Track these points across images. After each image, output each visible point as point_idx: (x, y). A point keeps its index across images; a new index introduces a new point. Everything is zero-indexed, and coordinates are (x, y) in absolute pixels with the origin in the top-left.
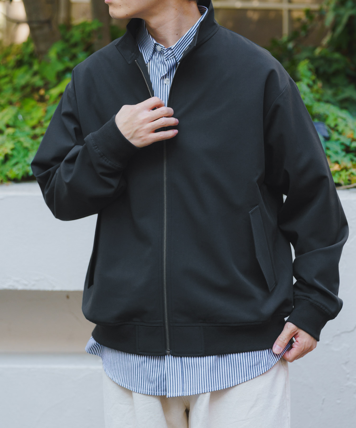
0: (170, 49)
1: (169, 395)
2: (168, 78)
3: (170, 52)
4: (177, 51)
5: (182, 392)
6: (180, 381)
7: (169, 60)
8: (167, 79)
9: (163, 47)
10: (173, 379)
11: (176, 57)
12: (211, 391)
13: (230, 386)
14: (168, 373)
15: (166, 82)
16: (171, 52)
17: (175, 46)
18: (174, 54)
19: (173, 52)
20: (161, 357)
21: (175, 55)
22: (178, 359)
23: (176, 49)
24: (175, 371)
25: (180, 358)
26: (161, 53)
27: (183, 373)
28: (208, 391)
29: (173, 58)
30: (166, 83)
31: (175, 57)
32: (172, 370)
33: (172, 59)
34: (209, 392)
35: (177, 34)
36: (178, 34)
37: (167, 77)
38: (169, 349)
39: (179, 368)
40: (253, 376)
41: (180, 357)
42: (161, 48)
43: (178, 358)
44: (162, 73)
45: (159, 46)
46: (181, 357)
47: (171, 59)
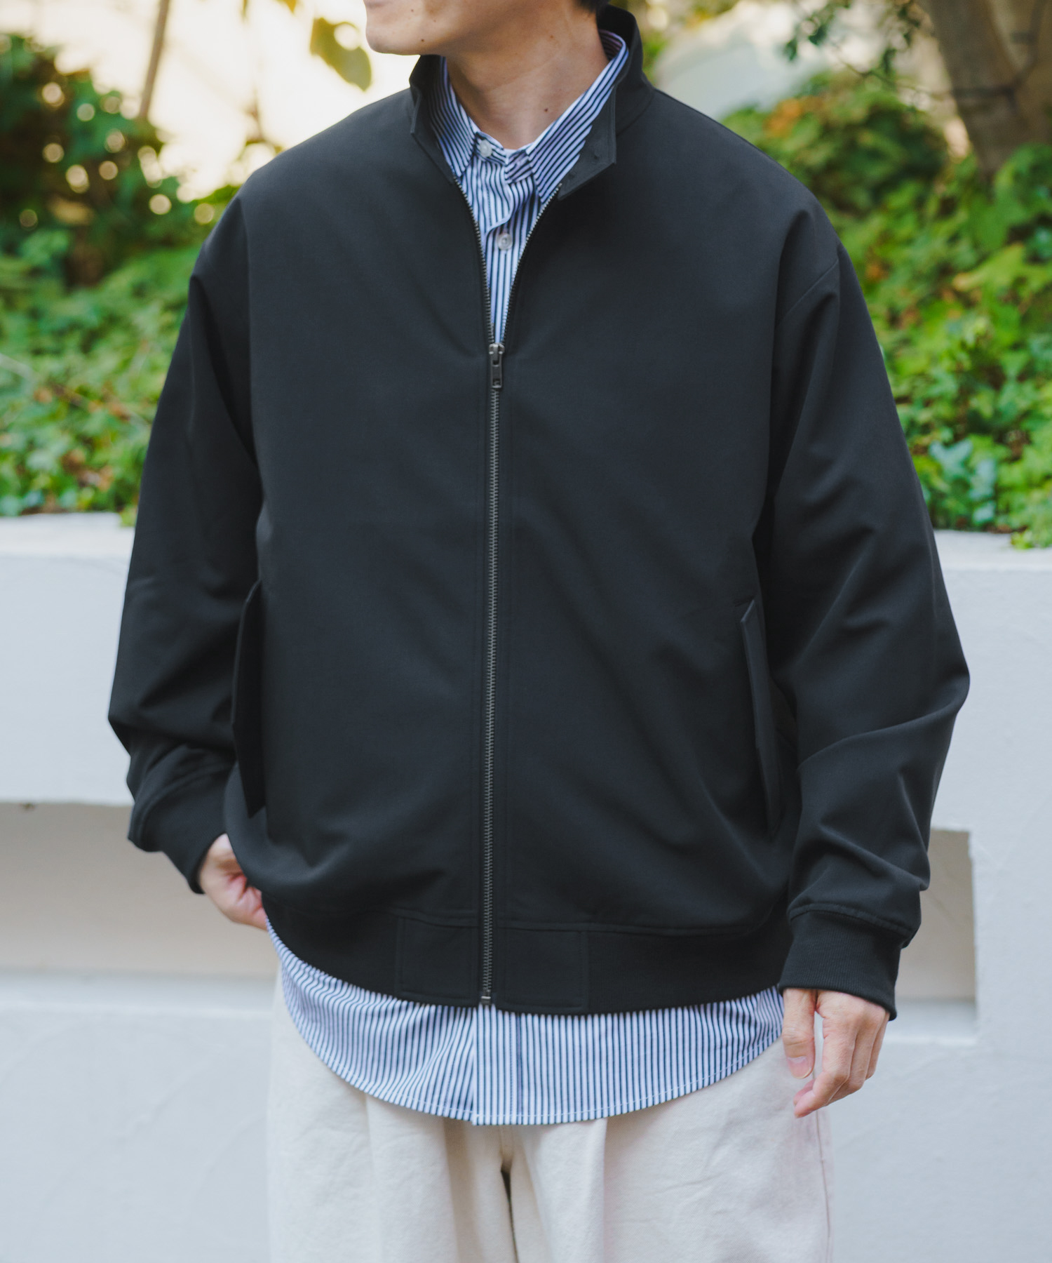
0: (523, 153)
1: (477, 1117)
2: (508, 233)
3: (520, 162)
4: (539, 159)
5: (518, 1114)
6: (511, 1080)
7: (516, 184)
8: (505, 235)
9: (497, 147)
10: (491, 1073)
11: (536, 176)
12: (606, 1115)
14: (478, 1056)
15: (502, 243)
16: (524, 161)
17: (537, 147)
18: (530, 169)
19: (528, 162)
20: (459, 1009)
21: (534, 170)
22: (510, 1019)
23: (538, 153)
24: (498, 1051)
25: (516, 1018)
26: (493, 162)
27: (522, 1059)
28: (599, 1115)
29: (526, 179)
30: (501, 248)
31: (532, 176)
32: (491, 1048)
33: (524, 184)
34: (602, 1117)
35: (546, 110)
36: (550, 111)
37: (505, 230)
38: (489, 991)
39: (510, 1044)
41: (516, 1015)
42: (494, 150)
43: (510, 1016)
44: (491, 222)
45: (485, 141)
46: (518, 1015)
47: (521, 182)
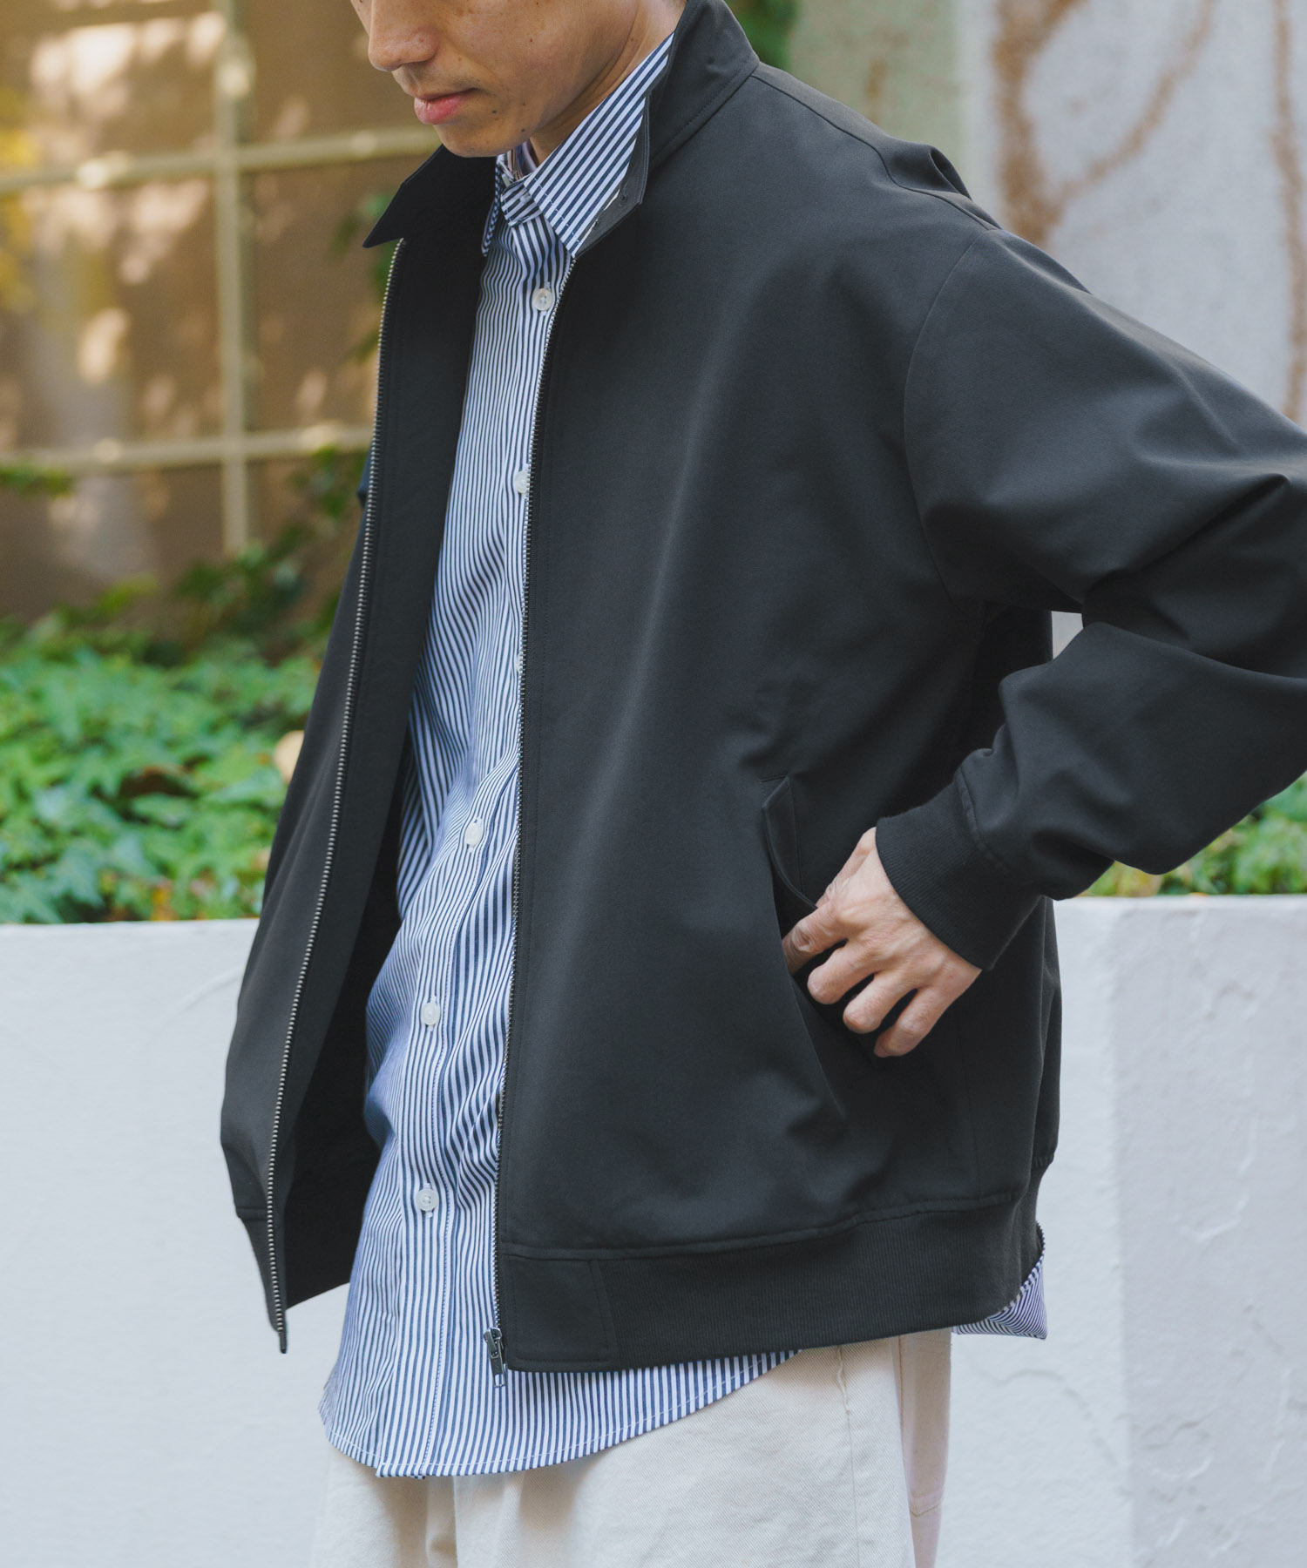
5: (431, 1461)
6: (432, 1419)
10: (410, 1409)
13: (592, 1449)
14: (397, 1386)
24: (421, 1380)
27: (449, 1391)
32: (414, 1376)
39: (438, 1370)
40: (670, 1413)
